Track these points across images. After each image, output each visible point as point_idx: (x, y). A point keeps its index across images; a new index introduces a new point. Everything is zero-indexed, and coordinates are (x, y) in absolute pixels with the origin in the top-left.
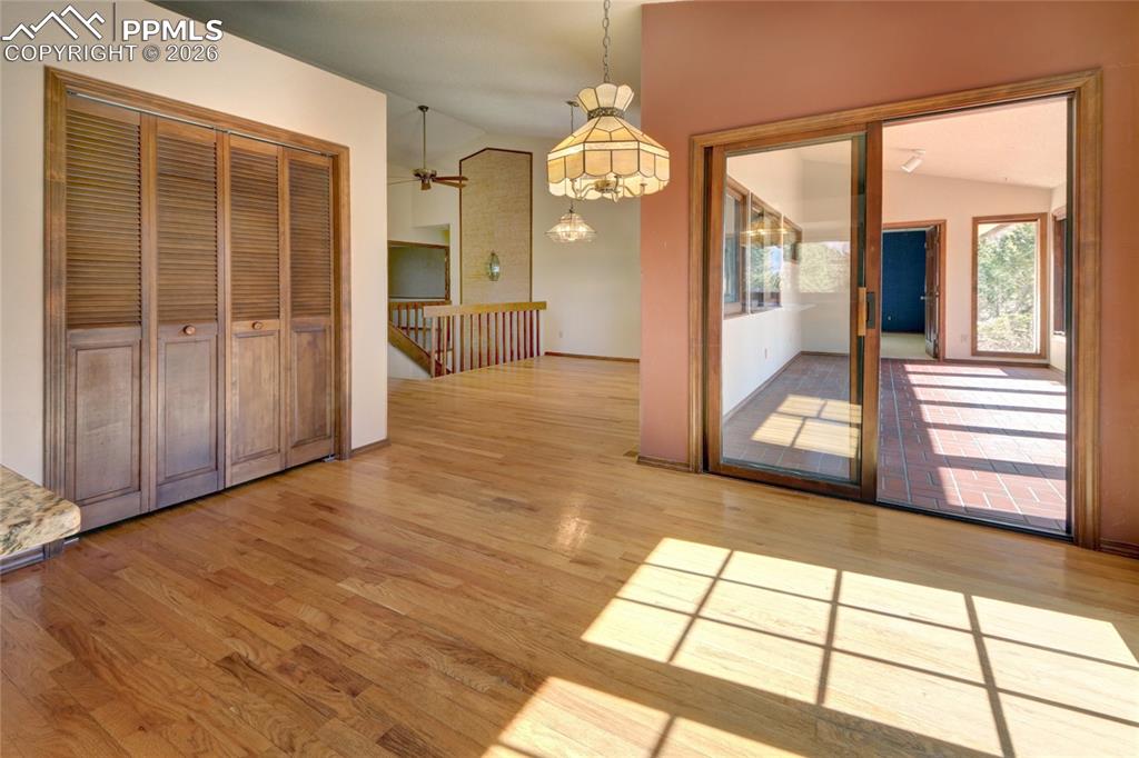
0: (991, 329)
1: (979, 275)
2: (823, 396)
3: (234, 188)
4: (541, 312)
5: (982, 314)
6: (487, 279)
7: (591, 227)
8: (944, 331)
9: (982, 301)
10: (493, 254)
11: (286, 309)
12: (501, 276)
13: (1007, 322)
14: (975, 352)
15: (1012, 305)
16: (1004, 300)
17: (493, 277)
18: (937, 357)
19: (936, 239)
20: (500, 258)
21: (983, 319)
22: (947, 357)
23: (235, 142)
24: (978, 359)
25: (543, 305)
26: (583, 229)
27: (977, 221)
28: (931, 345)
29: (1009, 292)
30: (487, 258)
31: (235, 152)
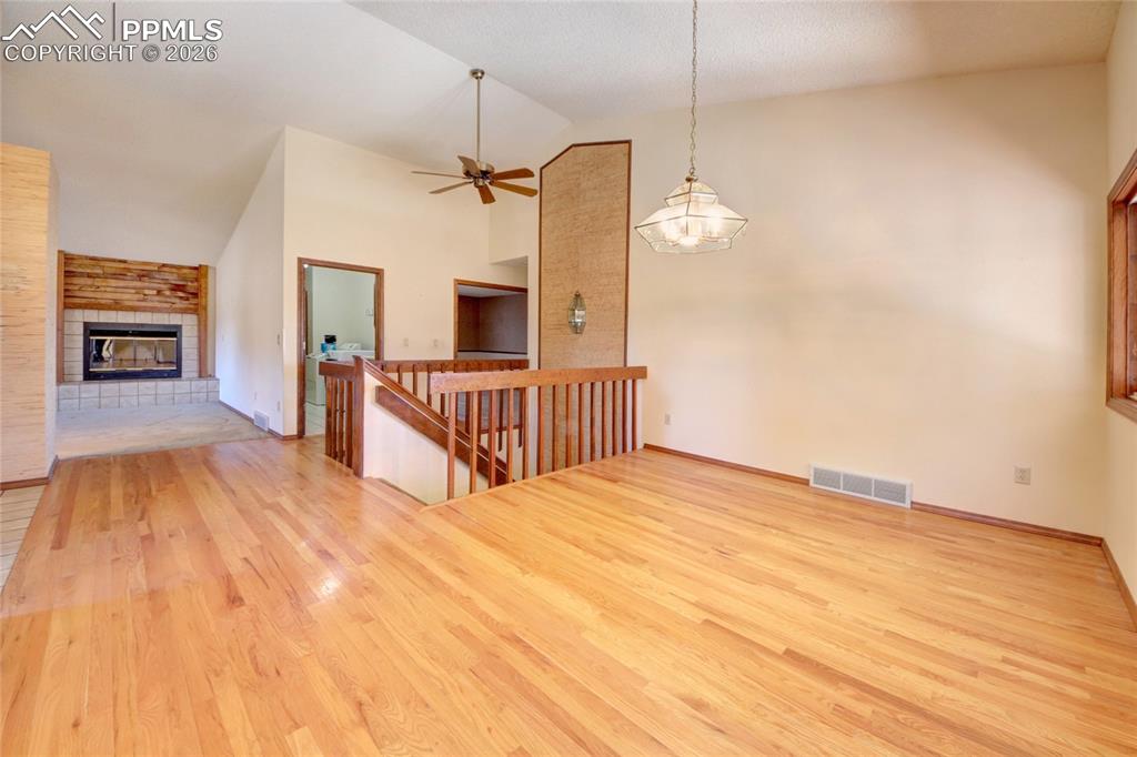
4: (639, 383)
6: (569, 330)
10: (578, 296)
12: (586, 328)
17: (577, 329)
20: (586, 301)
25: (641, 372)
30: (569, 302)
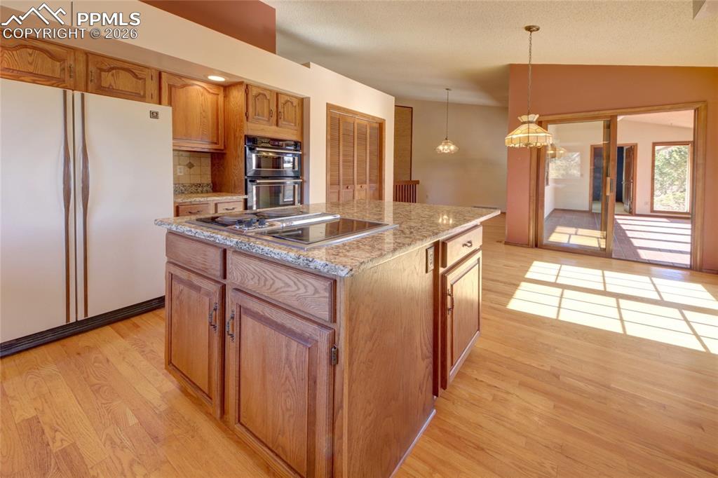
0: (662, 201)
1: (656, 171)
2: (576, 227)
3: (358, 138)
4: (417, 185)
5: (657, 193)
7: (457, 146)
8: (635, 200)
9: (657, 186)
11: (368, 181)
13: (671, 197)
14: (652, 211)
15: (675, 188)
16: (670, 185)
18: (631, 212)
19: (632, 152)
21: (657, 196)
22: (637, 213)
23: (359, 121)
24: (654, 214)
25: (418, 182)
26: (452, 147)
27: (655, 144)
28: (628, 207)
29: (673, 181)
31: (358, 124)
